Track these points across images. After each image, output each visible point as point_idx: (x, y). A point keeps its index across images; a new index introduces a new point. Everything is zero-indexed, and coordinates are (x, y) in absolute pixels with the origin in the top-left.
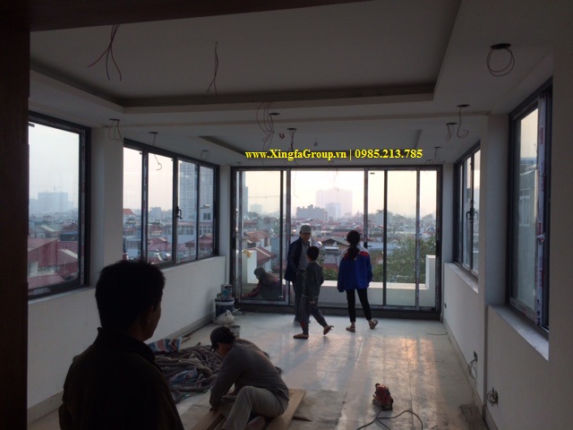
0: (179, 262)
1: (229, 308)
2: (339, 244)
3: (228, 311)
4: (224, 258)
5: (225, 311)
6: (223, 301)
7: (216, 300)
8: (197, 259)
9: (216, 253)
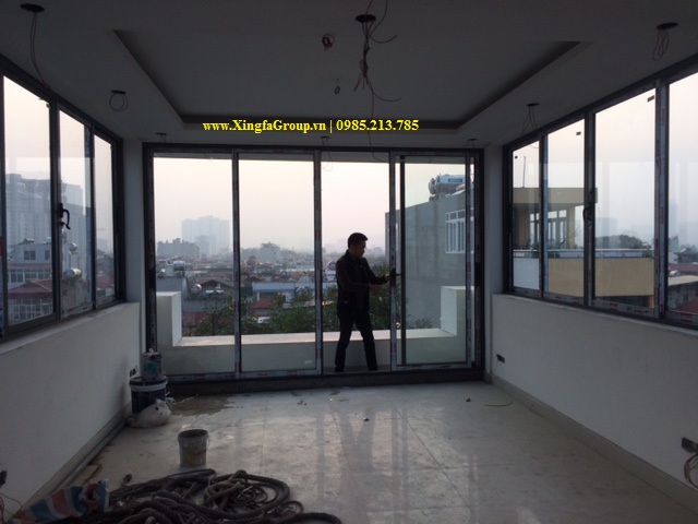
0: (66, 315)
1: (160, 394)
2: (223, 286)
3: (159, 401)
4: (137, 304)
5: (153, 402)
6: (148, 384)
7: (132, 383)
8: (95, 309)
9: (121, 296)
